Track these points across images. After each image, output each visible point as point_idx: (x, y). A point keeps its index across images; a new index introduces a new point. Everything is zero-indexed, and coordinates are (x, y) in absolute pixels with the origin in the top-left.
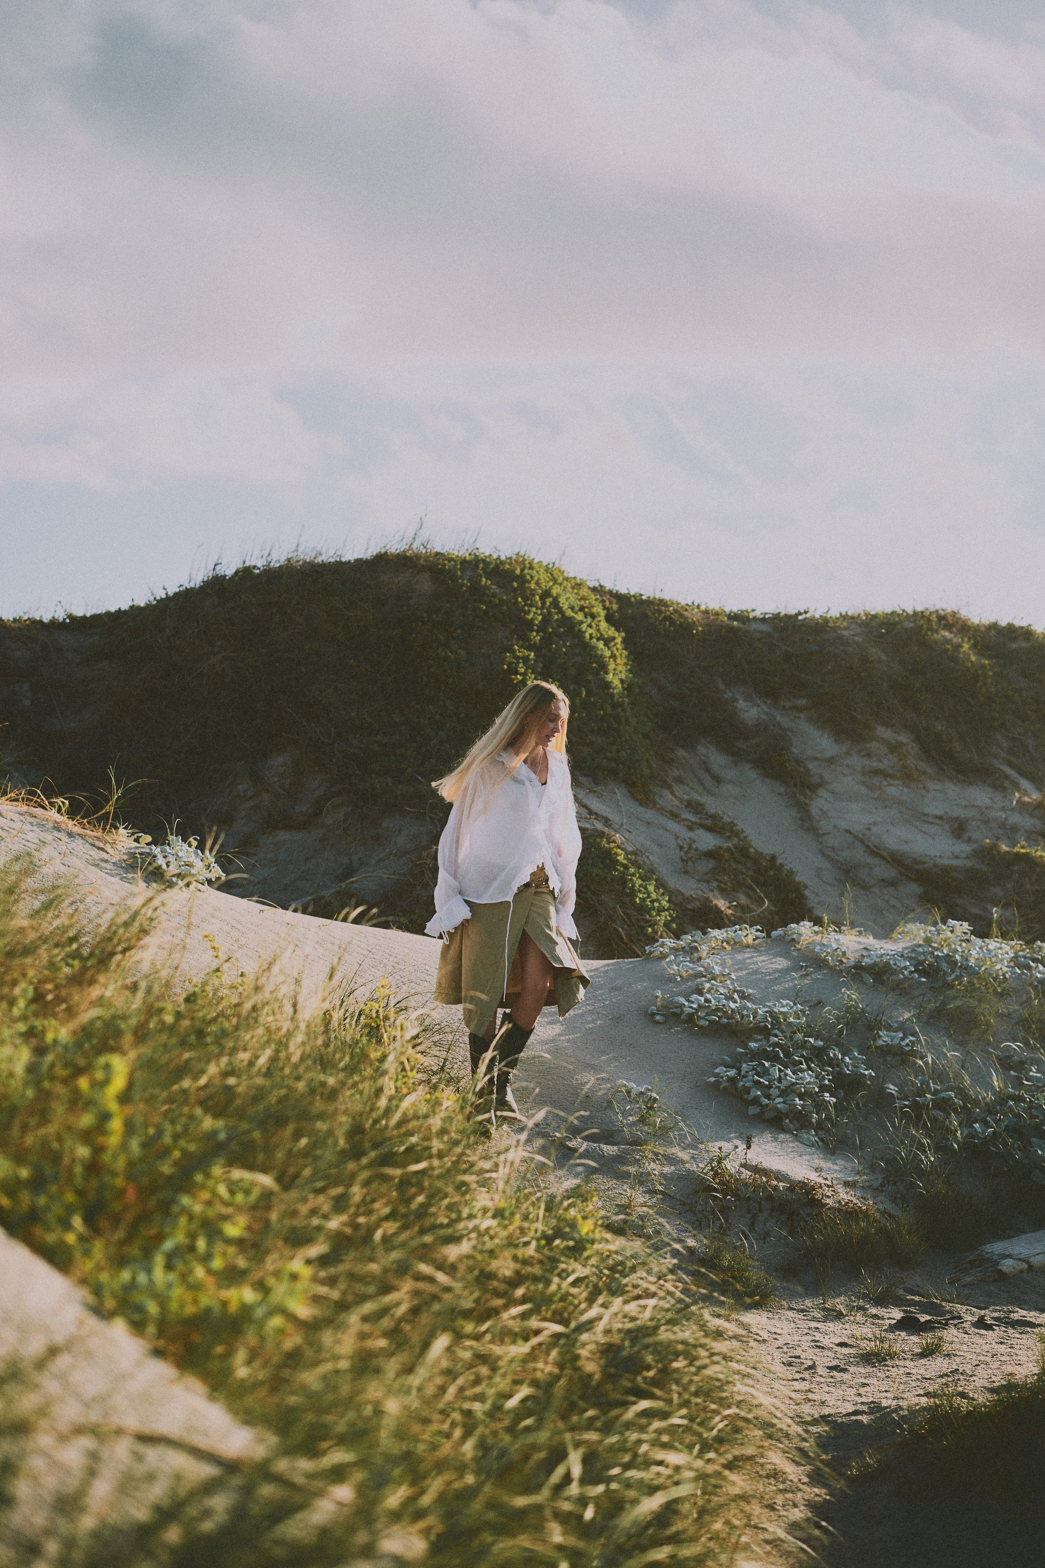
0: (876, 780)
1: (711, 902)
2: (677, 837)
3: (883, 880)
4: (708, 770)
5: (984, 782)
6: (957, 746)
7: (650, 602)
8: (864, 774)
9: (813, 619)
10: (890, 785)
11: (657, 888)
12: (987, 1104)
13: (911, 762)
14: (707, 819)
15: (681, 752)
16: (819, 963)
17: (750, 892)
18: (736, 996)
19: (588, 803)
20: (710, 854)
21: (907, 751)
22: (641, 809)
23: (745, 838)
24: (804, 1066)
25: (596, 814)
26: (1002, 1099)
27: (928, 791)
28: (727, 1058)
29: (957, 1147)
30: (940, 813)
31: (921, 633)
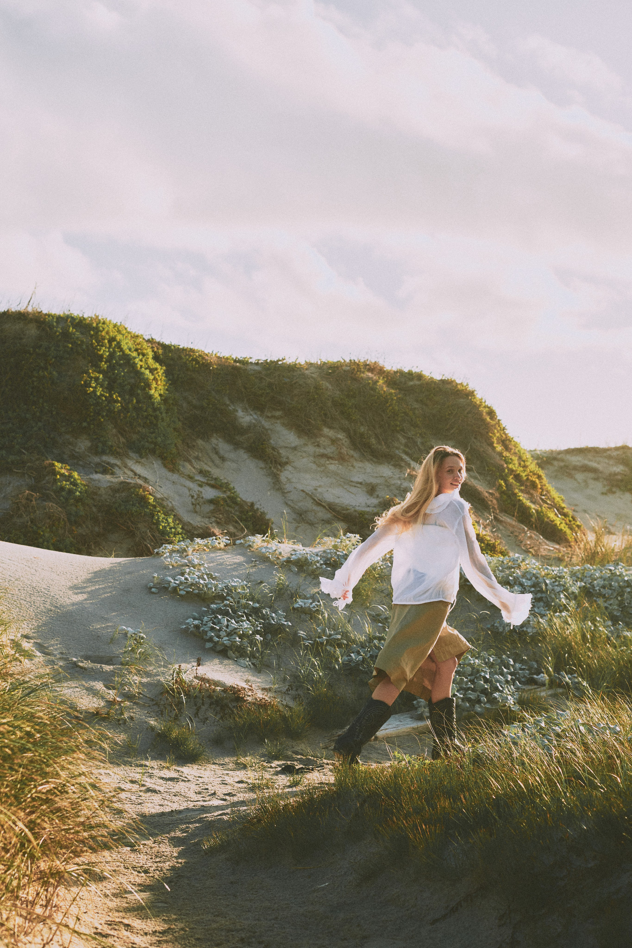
0: (323, 461)
1: (210, 529)
2: (190, 490)
3: (322, 520)
4: (217, 453)
5: (389, 463)
6: (373, 441)
7: (184, 350)
8: (314, 457)
9: (287, 363)
10: (330, 463)
11: (174, 520)
12: (360, 642)
13: (344, 450)
14: (212, 480)
15: (200, 442)
16: (264, 559)
17: (236, 525)
18: (205, 577)
19: (134, 469)
20: (211, 501)
21: (342, 444)
22: (169, 474)
23: (235, 492)
24: (245, 618)
25: (139, 475)
26: (370, 639)
27: (354, 468)
28: (196, 614)
29: (337, 667)
30: (360, 481)
31: (353, 373)
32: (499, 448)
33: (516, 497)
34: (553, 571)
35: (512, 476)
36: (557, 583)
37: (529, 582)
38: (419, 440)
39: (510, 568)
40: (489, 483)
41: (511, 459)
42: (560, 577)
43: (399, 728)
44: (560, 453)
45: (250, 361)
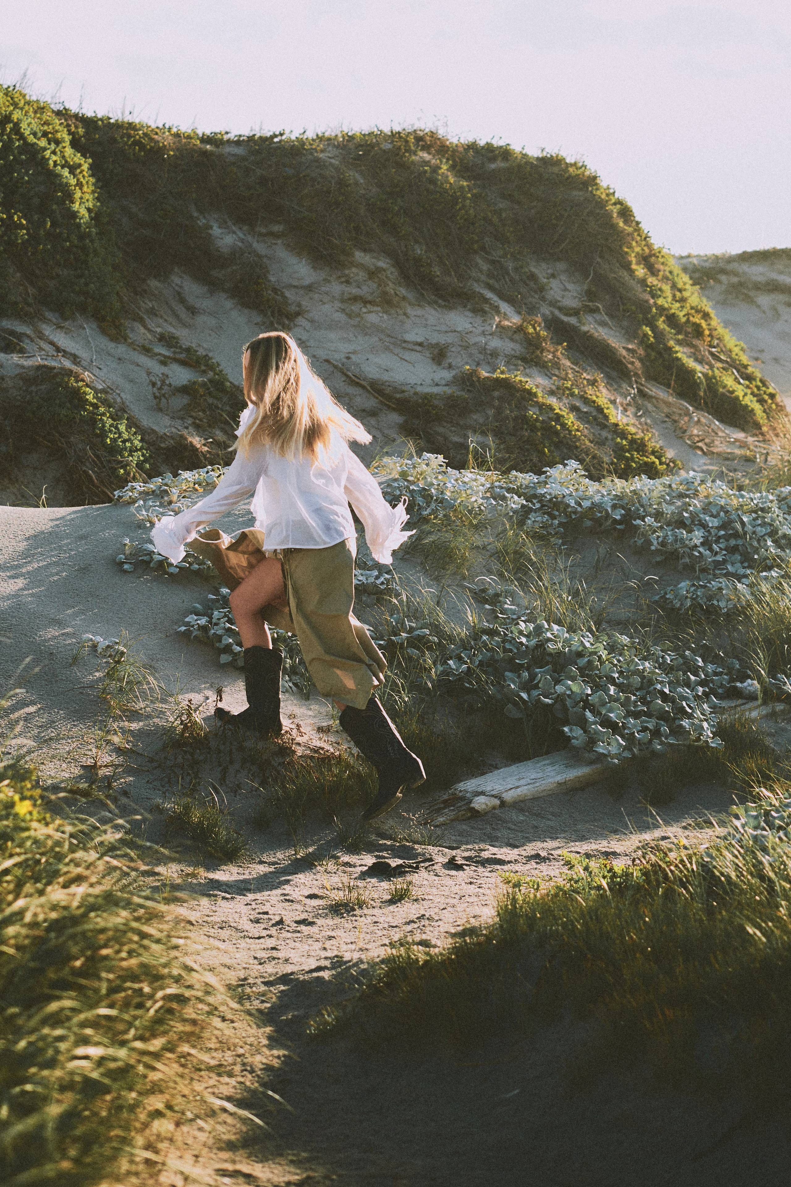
0: (355, 308)
1: (186, 439)
2: (149, 373)
3: (364, 410)
4: (183, 301)
5: (465, 307)
6: (437, 270)
7: (118, 126)
8: (342, 301)
9: (290, 141)
10: (370, 312)
11: (128, 427)
12: (461, 640)
13: (390, 288)
14: (181, 353)
15: (153, 283)
17: (227, 428)
19: (55, 340)
20: (184, 390)
21: (387, 277)
23: (224, 372)
25: (64, 351)
26: (476, 634)
27: (408, 317)
28: (197, 605)
29: (430, 685)
30: (419, 340)
31: (398, 154)
32: (640, 271)
33: (670, 355)
34: (752, 500)
35: (663, 318)
36: (759, 522)
37: (715, 520)
38: (510, 265)
39: (681, 496)
40: (627, 332)
41: (660, 290)
42: (762, 510)
43: (538, 784)
44: (731, 260)
45: (226, 137)
